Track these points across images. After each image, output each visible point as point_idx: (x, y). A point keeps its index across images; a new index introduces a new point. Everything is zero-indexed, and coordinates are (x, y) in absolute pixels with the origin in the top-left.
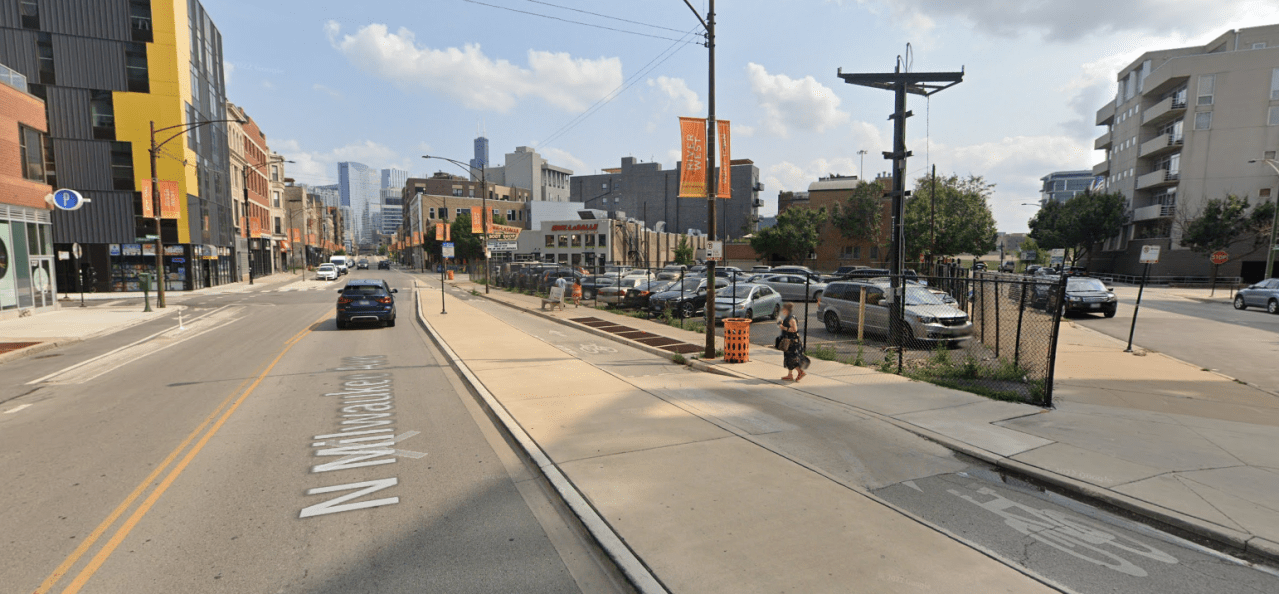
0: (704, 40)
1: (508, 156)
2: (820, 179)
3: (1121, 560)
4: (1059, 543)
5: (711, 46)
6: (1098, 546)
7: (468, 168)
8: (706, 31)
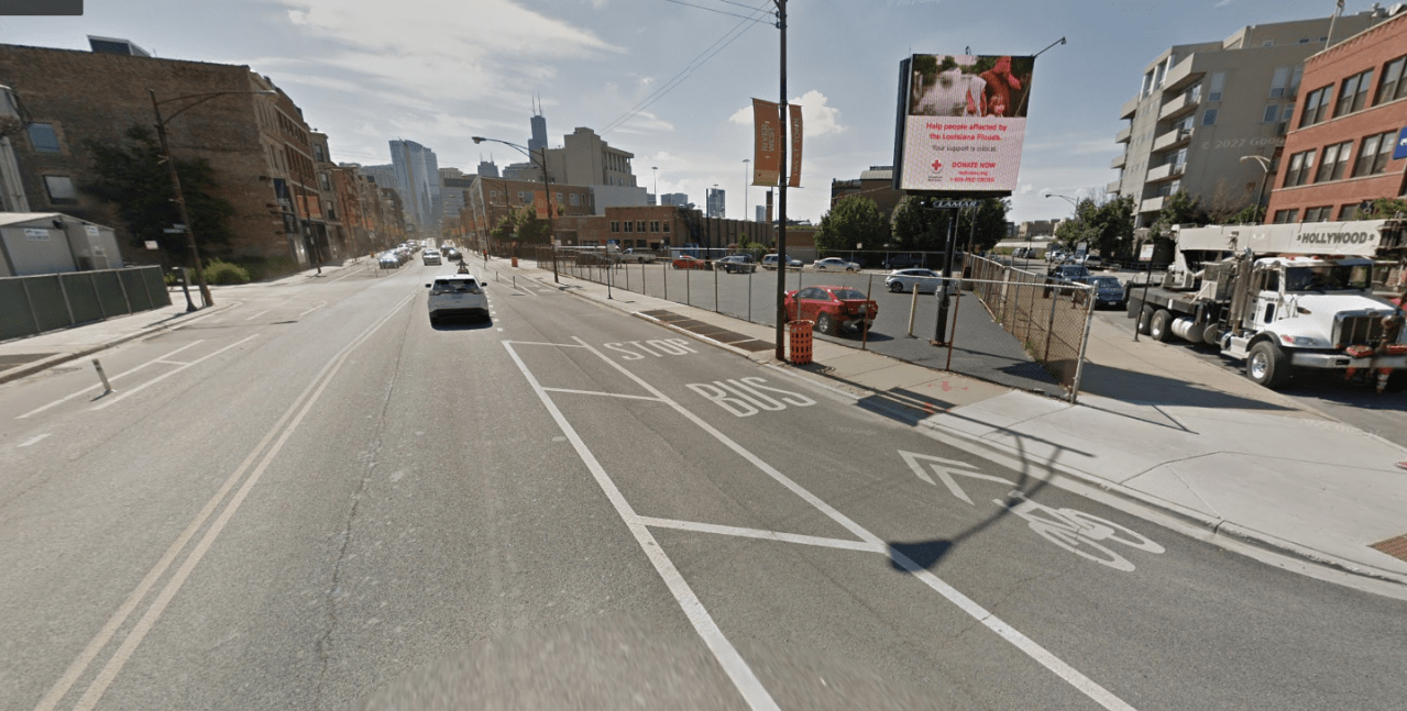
0: (775, 20)
1: (566, 137)
2: (872, 168)
3: (1113, 554)
4: (1060, 539)
5: (782, 26)
6: (1096, 541)
7: (527, 152)
8: (777, 9)
